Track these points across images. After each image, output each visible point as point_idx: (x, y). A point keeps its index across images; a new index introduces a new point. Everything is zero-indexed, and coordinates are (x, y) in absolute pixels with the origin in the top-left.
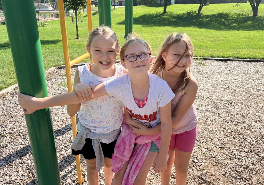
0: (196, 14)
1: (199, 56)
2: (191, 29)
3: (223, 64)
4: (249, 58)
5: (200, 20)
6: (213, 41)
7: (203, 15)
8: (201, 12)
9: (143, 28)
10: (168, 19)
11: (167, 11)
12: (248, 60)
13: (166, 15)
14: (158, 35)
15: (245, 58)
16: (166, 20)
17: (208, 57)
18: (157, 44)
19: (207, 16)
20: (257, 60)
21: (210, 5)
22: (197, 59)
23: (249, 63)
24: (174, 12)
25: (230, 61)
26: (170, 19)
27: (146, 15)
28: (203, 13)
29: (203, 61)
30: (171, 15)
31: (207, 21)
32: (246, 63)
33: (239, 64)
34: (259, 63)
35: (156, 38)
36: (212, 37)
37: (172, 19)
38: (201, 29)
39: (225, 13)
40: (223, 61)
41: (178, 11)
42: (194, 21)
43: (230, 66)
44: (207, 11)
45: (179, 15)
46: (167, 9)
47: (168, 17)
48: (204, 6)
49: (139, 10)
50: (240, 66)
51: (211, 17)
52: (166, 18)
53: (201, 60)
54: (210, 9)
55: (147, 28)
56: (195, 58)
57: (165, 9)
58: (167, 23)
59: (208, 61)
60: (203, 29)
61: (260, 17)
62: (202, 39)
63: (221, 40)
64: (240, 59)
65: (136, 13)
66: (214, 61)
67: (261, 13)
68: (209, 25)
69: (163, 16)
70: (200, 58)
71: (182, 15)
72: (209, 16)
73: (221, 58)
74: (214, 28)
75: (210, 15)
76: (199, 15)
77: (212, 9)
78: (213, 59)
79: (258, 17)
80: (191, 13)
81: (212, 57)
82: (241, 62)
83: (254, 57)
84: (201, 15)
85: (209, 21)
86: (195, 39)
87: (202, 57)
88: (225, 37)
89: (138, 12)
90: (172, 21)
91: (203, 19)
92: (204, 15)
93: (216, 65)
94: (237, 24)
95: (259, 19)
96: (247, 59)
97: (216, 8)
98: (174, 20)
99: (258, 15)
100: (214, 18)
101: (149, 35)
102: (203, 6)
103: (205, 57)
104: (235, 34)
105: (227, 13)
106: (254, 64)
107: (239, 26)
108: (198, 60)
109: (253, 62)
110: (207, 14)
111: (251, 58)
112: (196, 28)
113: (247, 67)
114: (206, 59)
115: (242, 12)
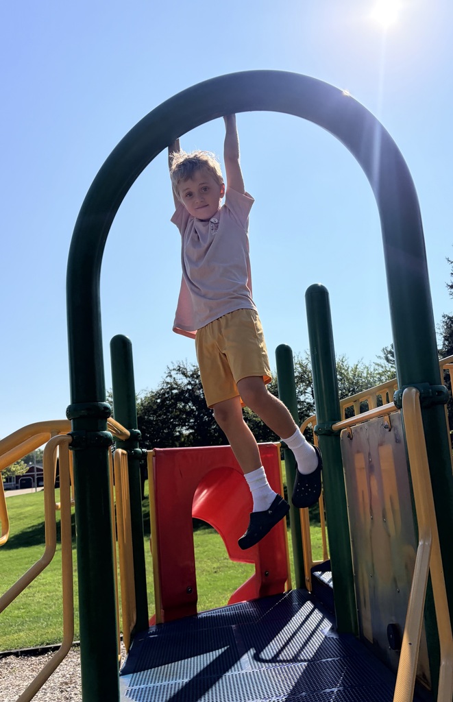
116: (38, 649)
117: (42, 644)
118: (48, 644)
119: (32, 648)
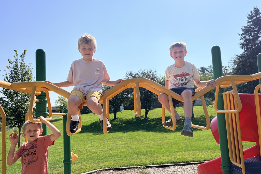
0: (143, 118)
1: (141, 165)
2: (140, 133)
3: (162, 171)
4: (183, 162)
5: (148, 123)
6: (158, 145)
7: (149, 118)
8: (148, 116)
9: (93, 136)
10: (119, 124)
11: (117, 117)
12: (183, 163)
13: (116, 121)
14: (108, 143)
15: (180, 163)
16: (117, 126)
17: (149, 165)
18: (105, 154)
19: (153, 120)
20: (189, 163)
21: (155, 110)
22: (140, 167)
23: (184, 167)
24: (123, 118)
25: (168, 167)
26: (120, 125)
27: (97, 123)
28: (150, 117)
29: (145, 170)
30: (121, 121)
31: (153, 124)
32: (181, 166)
33: (175, 169)
34: (191, 166)
35: (106, 146)
36: (158, 141)
37: (122, 124)
38: (149, 133)
39: (168, 116)
40: (162, 168)
41: (127, 116)
42: (142, 124)
43: (168, 171)
44: (152, 115)
45: (128, 120)
46: (117, 115)
47: (118, 123)
48: (150, 111)
49: (90, 118)
50: (176, 170)
51: (157, 121)
52: (117, 123)
53: (144, 168)
54: (155, 113)
55: (98, 135)
56: (138, 167)
57: (115, 116)
58: (118, 128)
59: (150, 168)
60: (151, 132)
61: (196, 118)
62: (149, 144)
63: (165, 143)
64: (176, 164)
65: (87, 121)
66: (155, 168)
67: (197, 115)
68: (155, 128)
69: (113, 122)
70: (143, 166)
71: (131, 120)
72: (155, 120)
73: (160, 164)
74: (160, 130)
75: (155, 118)
76: (146, 119)
77: (157, 113)
78: (153, 166)
79: (195, 118)
80: (139, 117)
81: (152, 164)
82: (177, 167)
83: (187, 161)
84: (148, 119)
85: (155, 124)
86: (143, 144)
87: (145, 165)
88: (169, 140)
89: (89, 120)
90: (122, 126)
91: (150, 123)
92: (151, 118)
93: (157, 172)
94: (179, 126)
95: (195, 120)
96: (181, 163)
97: (160, 112)
98: (124, 125)
99: (195, 116)
100: (159, 122)
101: (99, 144)
102: (148, 111)
103: (147, 165)
104: (177, 136)
105: (169, 116)
106: (187, 167)
107: (180, 127)
108: (141, 169)
109: (187, 165)
110: (153, 118)
111: (184, 162)
112: (145, 132)
113: (181, 171)
114: (148, 167)
115: (182, 115)
116: (120, 168)
117: (120, 167)
118: (122, 167)
119: (117, 168)
